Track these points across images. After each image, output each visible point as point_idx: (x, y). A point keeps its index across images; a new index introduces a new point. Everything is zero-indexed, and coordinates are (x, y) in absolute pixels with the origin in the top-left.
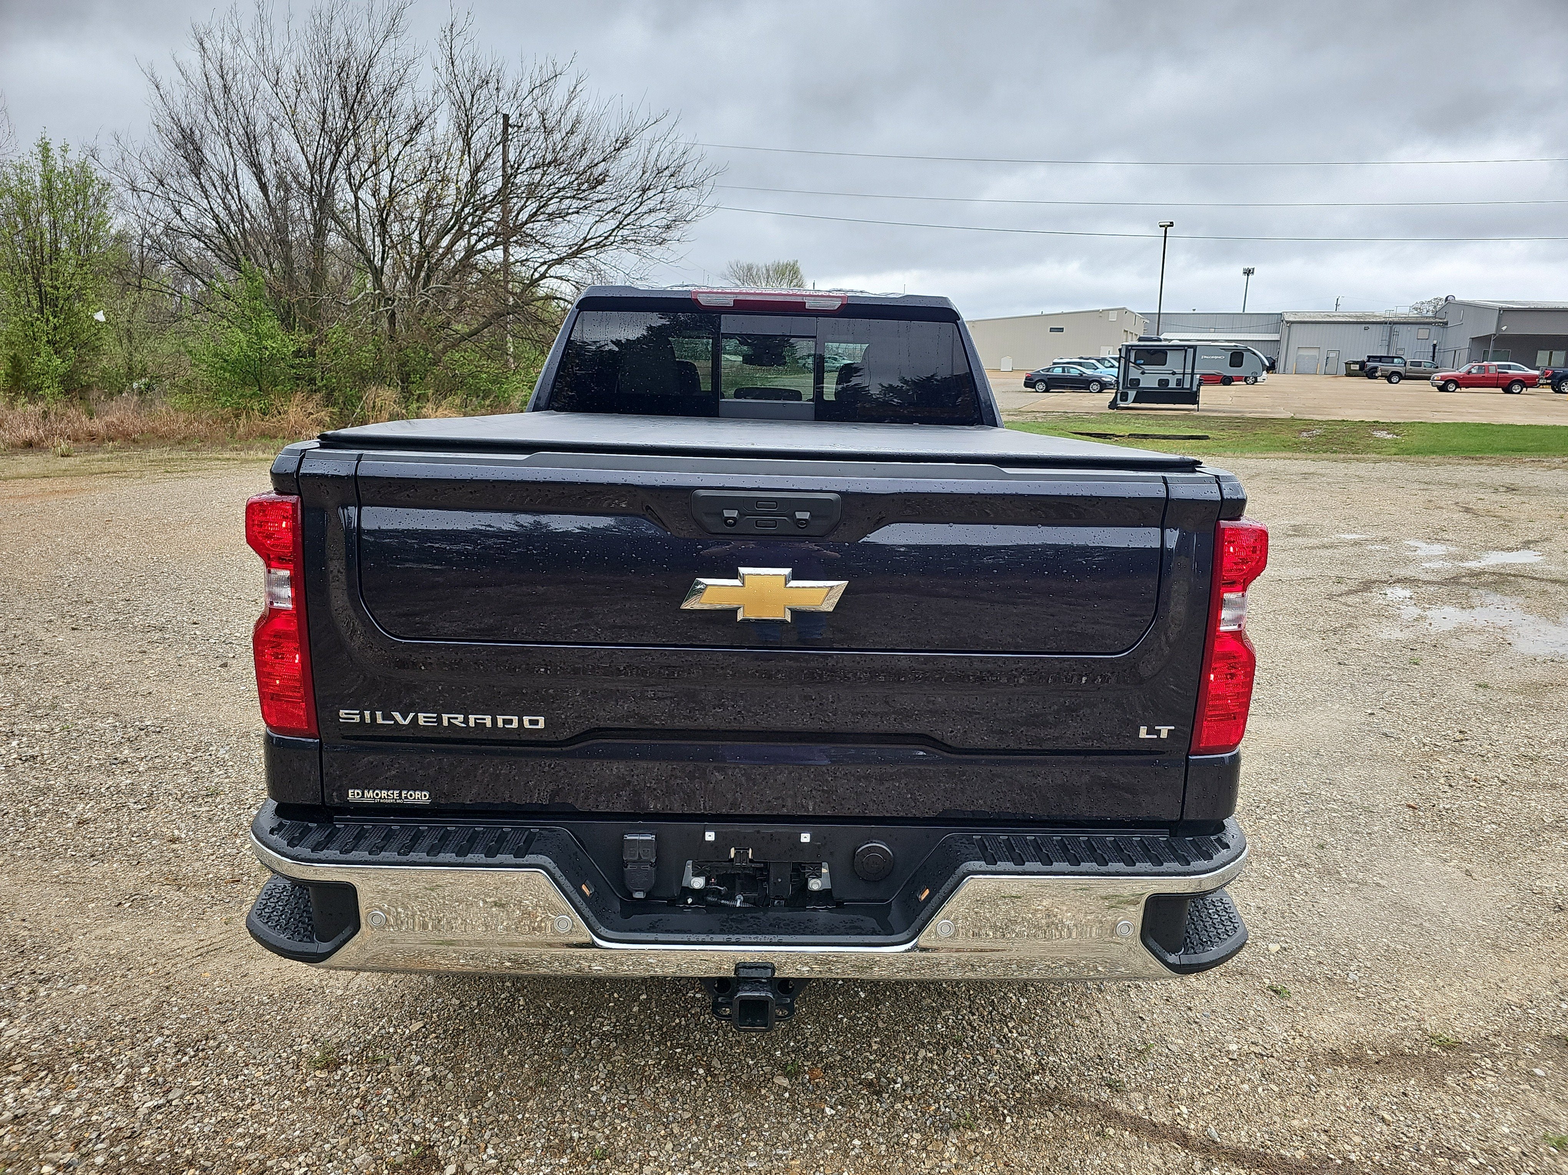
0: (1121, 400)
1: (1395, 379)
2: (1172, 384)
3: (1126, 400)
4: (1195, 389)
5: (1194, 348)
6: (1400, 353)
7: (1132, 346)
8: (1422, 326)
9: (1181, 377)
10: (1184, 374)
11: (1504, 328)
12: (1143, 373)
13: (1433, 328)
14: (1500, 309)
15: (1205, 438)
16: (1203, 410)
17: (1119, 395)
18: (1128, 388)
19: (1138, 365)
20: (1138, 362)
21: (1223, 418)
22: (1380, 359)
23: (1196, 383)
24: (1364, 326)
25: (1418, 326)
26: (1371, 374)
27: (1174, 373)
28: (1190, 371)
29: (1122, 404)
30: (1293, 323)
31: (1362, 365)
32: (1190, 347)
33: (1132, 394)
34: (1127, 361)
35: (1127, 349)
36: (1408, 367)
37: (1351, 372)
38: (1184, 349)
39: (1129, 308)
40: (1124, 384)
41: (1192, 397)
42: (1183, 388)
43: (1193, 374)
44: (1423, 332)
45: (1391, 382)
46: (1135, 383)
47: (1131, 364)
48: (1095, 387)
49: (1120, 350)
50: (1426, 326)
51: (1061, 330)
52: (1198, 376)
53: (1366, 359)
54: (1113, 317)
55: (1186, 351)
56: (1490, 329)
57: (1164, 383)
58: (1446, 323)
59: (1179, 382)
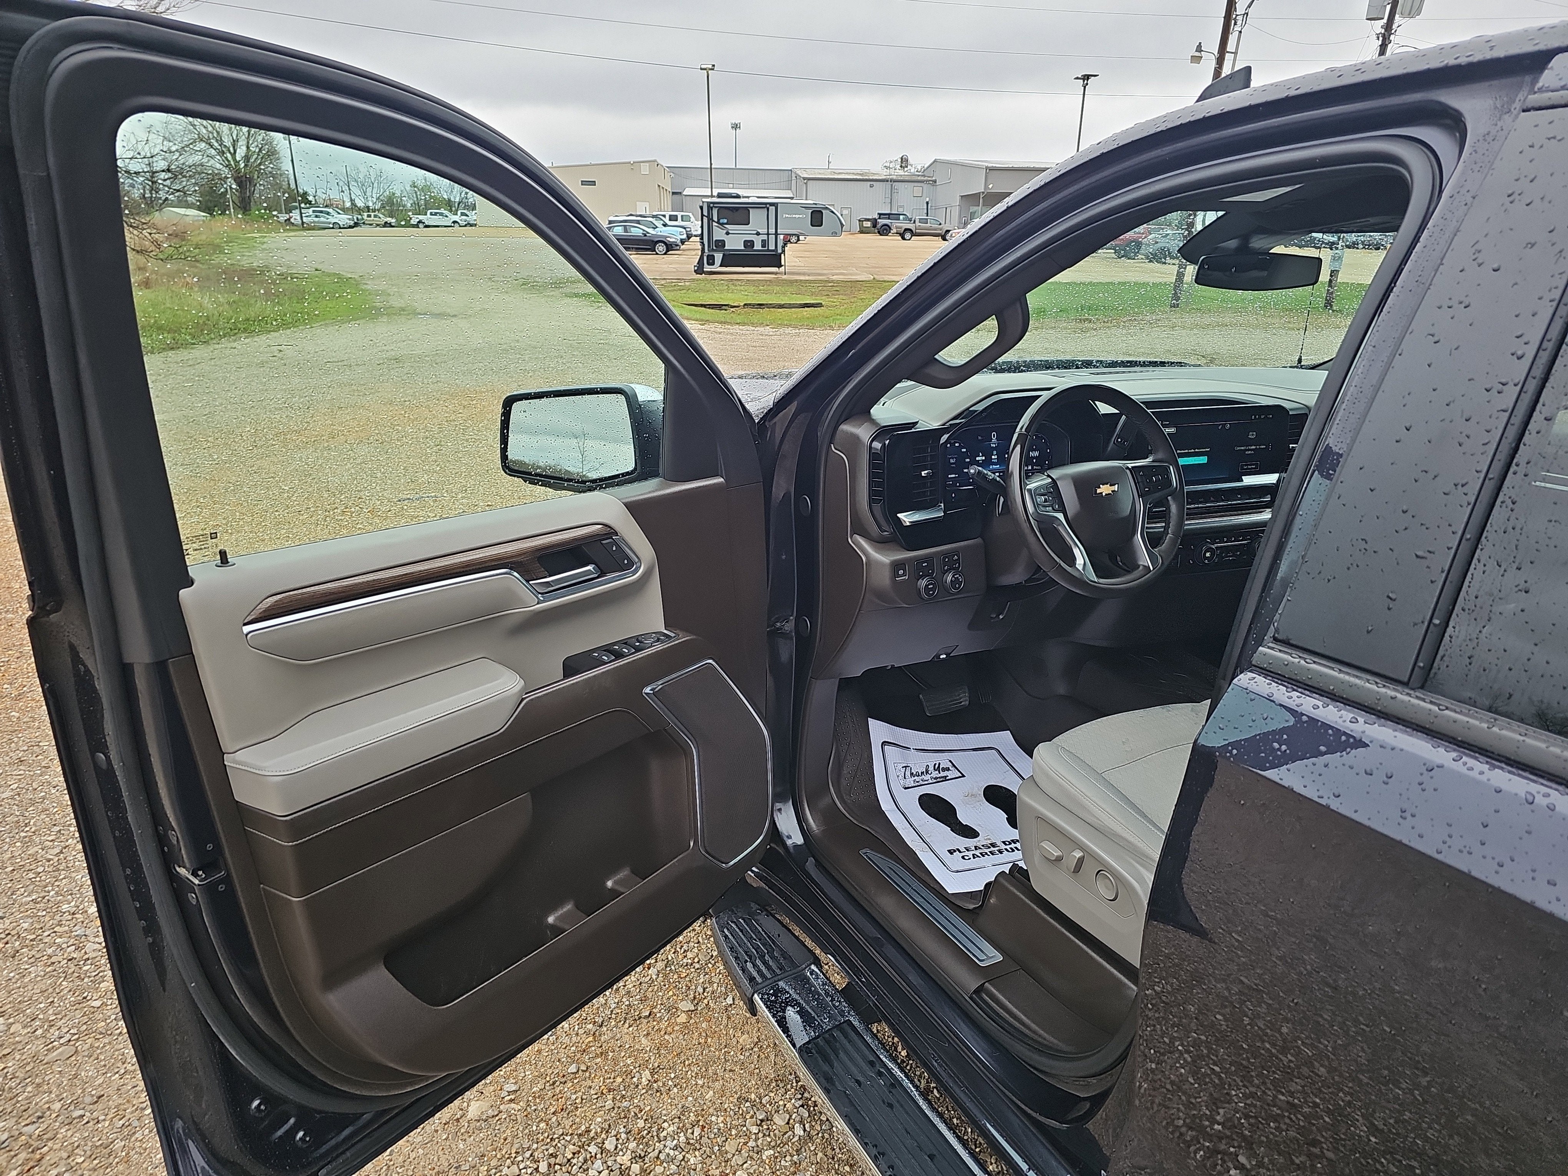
0: (708, 264)
1: (908, 235)
2: (758, 246)
3: (713, 264)
4: (780, 251)
5: (775, 205)
6: (901, 211)
7: (714, 203)
8: (916, 184)
9: (765, 237)
10: (768, 234)
11: (990, 186)
12: (728, 233)
13: (925, 186)
14: (987, 168)
15: (819, 305)
16: (790, 273)
17: (705, 258)
18: (713, 250)
19: (722, 224)
20: (721, 221)
21: (814, 281)
22: (889, 216)
23: (780, 244)
24: (869, 183)
25: (913, 184)
26: (884, 231)
27: (758, 234)
28: (773, 231)
29: (707, 268)
30: (809, 179)
31: (875, 223)
32: (772, 204)
33: (718, 257)
34: (710, 220)
35: (709, 206)
36: (918, 224)
37: (864, 230)
38: (765, 206)
39: (659, 162)
40: (709, 246)
41: (774, 260)
42: (768, 250)
43: (776, 234)
44: (918, 190)
45: (903, 238)
46: (721, 244)
47: (714, 224)
48: (661, 248)
49: (701, 208)
50: (919, 184)
51: (593, 183)
52: (782, 237)
53: (876, 216)
54: (645, 169)
55: (768, 209)
56: (978, 187)
57: (749, 244)
58: (935, 181)
59: (764, 243)
